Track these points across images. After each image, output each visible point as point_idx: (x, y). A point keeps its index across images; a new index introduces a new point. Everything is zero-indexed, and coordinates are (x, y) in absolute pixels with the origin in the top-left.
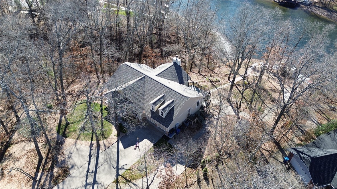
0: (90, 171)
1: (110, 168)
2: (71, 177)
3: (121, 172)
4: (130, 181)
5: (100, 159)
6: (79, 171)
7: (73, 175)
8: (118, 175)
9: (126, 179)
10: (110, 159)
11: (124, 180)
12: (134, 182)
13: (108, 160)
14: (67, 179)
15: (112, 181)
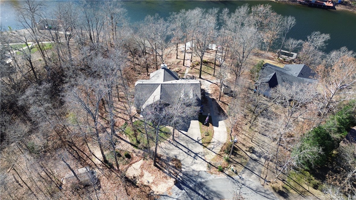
0: (187, 152)
1: (193, 144)
2: (182, 160)
3: (201, 142)
4: (210, 143)
5: (183, 144)
6: (182, 156)
7: (182, 159)
8: (201, 144)
9: (207, 143)
10: (187, 140)
11: (207, 144)
12: (212, 141)
13: (187, 142)
14: (182, 162)
15: (203, 148)
